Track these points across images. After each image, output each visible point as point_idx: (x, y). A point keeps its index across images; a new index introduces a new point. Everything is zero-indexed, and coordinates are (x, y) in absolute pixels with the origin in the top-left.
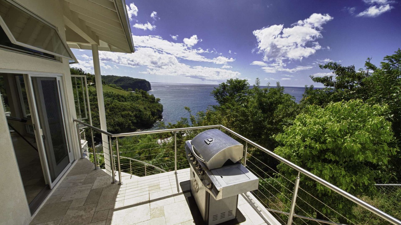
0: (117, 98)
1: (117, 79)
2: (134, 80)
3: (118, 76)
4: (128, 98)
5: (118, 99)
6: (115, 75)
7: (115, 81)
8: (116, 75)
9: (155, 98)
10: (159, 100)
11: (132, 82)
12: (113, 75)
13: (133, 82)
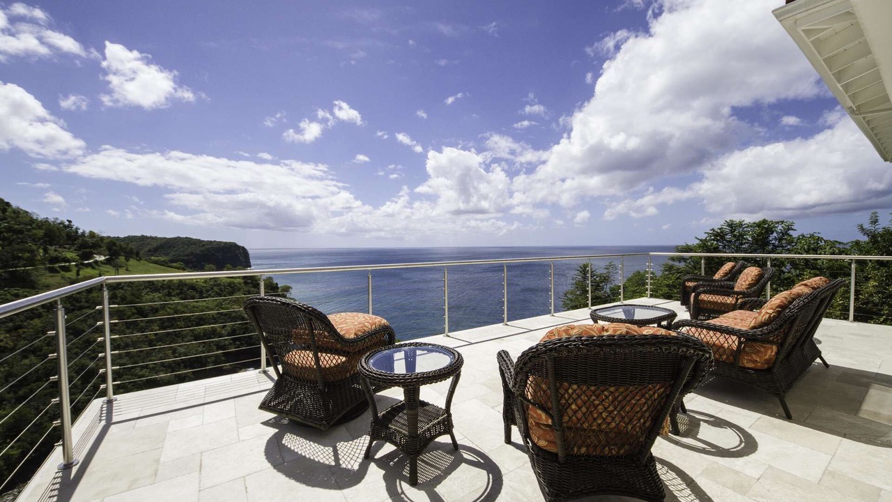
0: (178, 291)
1: (155, 244)
2: (203, 246)
3: (159, 236)
4: (207, 291)
5: (181, 293)
6: (149, 235)
7: (150, 251)
8: (154, 235)
9: (279, 286)
10: (287, 289)
11: (198, 251)
12: (143, 236)
13: (201, 249)
